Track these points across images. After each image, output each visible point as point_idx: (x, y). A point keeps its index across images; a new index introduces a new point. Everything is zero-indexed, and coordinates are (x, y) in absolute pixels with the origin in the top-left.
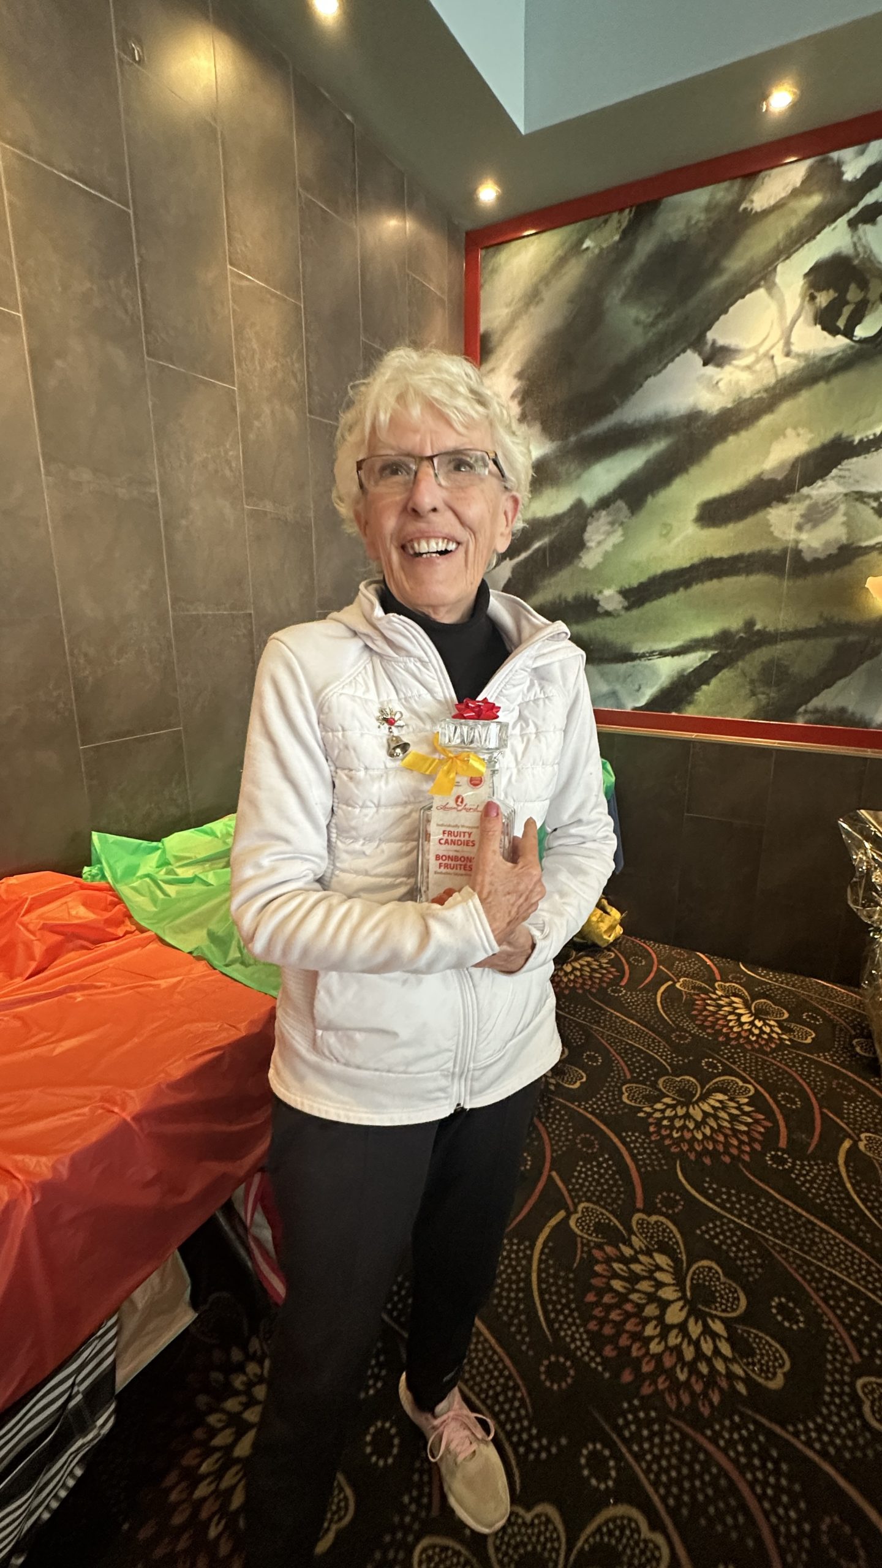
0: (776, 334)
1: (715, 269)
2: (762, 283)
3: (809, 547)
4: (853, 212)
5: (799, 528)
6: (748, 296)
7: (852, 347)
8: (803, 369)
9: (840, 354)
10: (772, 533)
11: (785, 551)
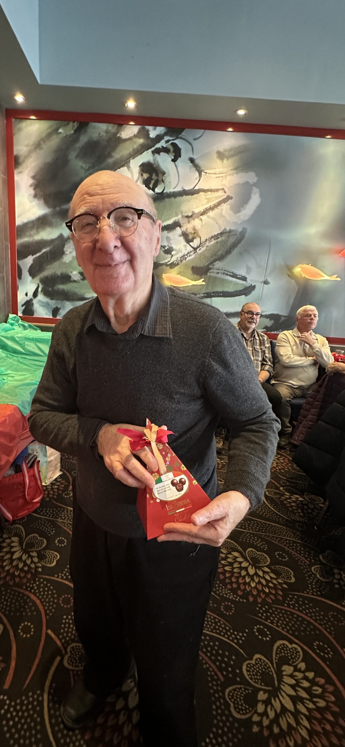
1: (109, 155)
2: (126, 165)
4: (153, 149)
6: (121, 168)
7: (155, 195)
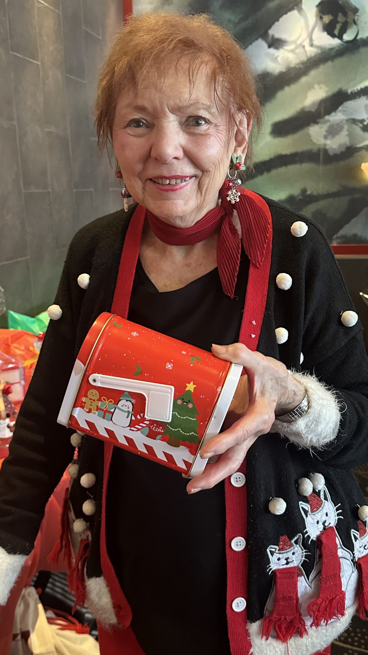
0: (305, 35)
2: (295, 7)
3: (331, 148)
5: (326, 137)
6: (289, 14)
7: (342, 45)
8: (320, 54)
9: (337, 48)
10: (311, 140)
11: (319, 150)
